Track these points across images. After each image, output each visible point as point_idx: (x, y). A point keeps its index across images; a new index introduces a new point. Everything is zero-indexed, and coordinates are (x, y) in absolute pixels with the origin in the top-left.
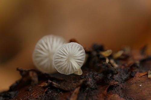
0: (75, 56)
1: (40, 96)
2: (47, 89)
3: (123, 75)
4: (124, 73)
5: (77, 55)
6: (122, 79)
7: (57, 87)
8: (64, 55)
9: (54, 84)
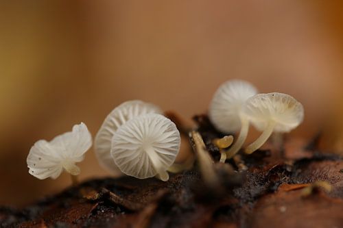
0: (157, 141)
1: (81, 218)
2: (97, 204)
3: (252, 187)
4: (256, 183)
5: (160, 140)
6: (249, 194)
7: (117, 202)
8: (135, 138)
9: (111, 196)
